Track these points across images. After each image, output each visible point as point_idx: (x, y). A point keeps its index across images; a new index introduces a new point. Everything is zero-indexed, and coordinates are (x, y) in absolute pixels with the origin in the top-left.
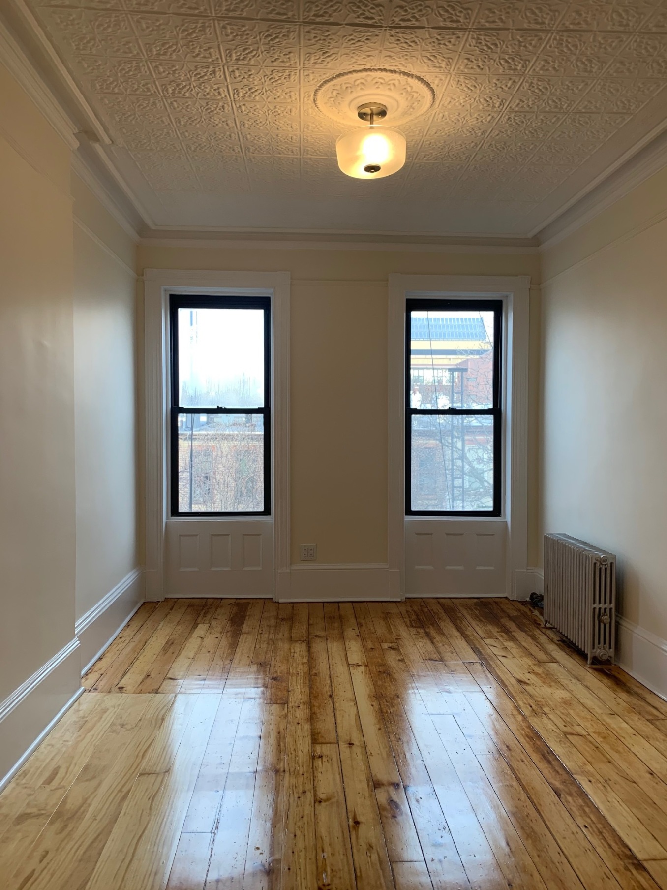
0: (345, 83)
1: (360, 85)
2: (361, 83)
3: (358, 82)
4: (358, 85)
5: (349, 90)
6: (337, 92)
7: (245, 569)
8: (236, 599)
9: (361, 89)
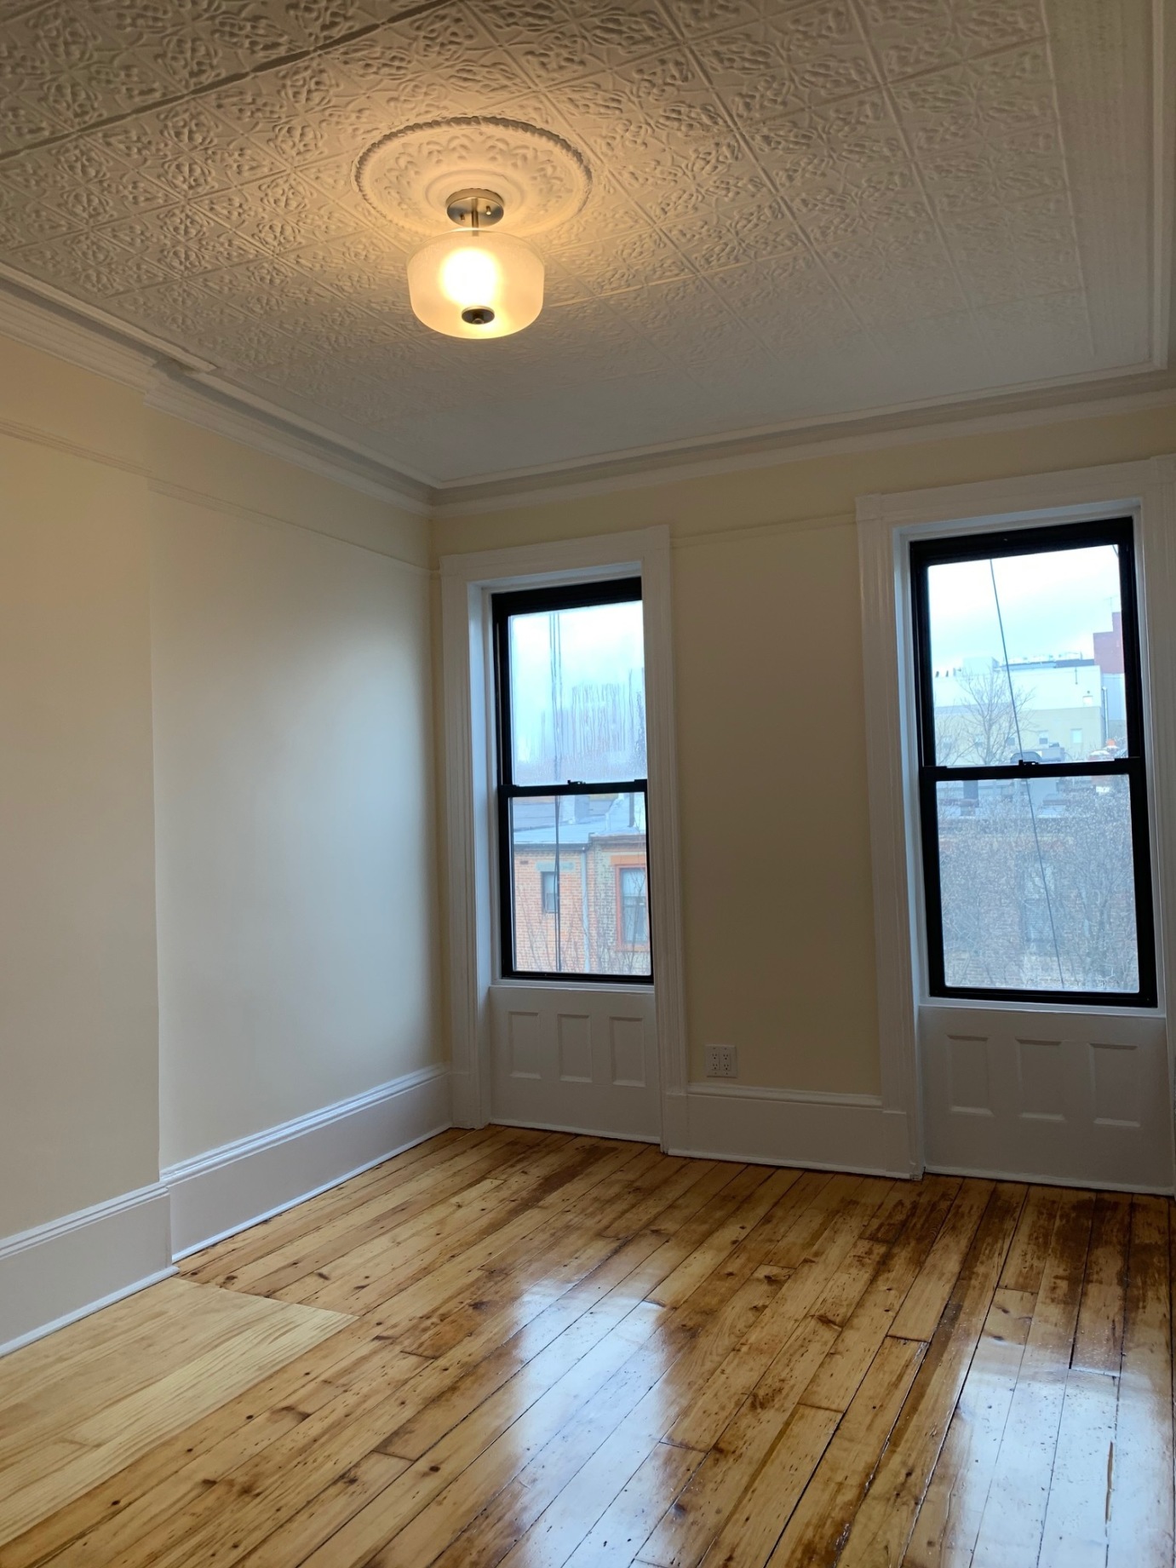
0: (428, 143)
1: (460, 149)
2: (463, 146)
3: (455, 143)
4: (454, 149)
5: (434, 159)
6: (410, 159)
7: (617, 1083)
8: (602, 1138)
9: (461, 157)
